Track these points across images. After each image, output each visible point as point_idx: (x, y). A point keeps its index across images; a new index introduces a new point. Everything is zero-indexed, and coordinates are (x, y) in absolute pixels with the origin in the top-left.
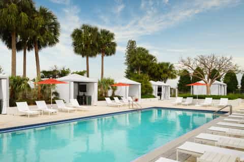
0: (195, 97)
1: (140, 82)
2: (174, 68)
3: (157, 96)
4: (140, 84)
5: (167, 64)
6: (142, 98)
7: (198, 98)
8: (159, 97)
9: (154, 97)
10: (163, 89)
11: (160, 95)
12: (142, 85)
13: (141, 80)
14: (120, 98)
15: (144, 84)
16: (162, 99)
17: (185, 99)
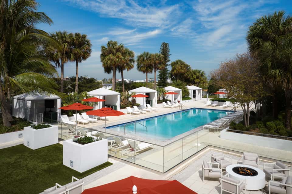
0: (219, 101)
1: (180, 88)
2: (205, 74)
3: (192, 98)
4: (181, 90)
5: (199, 72)
6: (182, 100)
7: (222, 102)
8: (194, 98)
9: (191, 99)
10: (197, 92)
11: (194, 96)
12: (182, 90)
13: (181, 87)
14: (170, 101)
15: (183, 90)
16: (196, 100)
17: (213, 102)
